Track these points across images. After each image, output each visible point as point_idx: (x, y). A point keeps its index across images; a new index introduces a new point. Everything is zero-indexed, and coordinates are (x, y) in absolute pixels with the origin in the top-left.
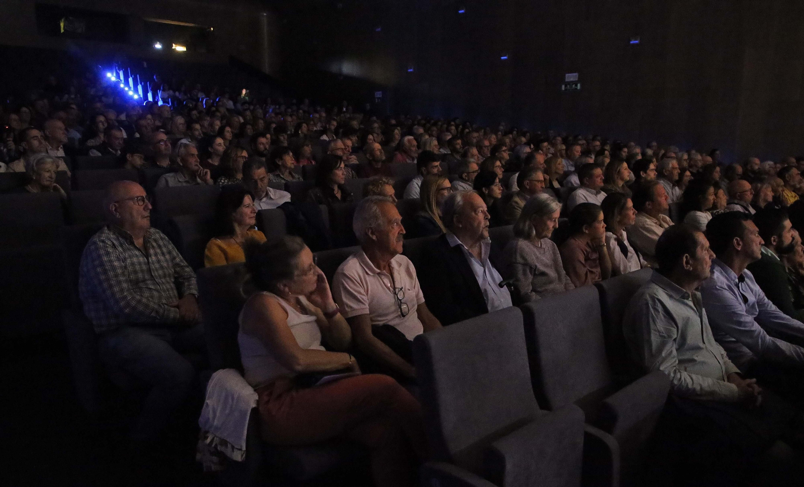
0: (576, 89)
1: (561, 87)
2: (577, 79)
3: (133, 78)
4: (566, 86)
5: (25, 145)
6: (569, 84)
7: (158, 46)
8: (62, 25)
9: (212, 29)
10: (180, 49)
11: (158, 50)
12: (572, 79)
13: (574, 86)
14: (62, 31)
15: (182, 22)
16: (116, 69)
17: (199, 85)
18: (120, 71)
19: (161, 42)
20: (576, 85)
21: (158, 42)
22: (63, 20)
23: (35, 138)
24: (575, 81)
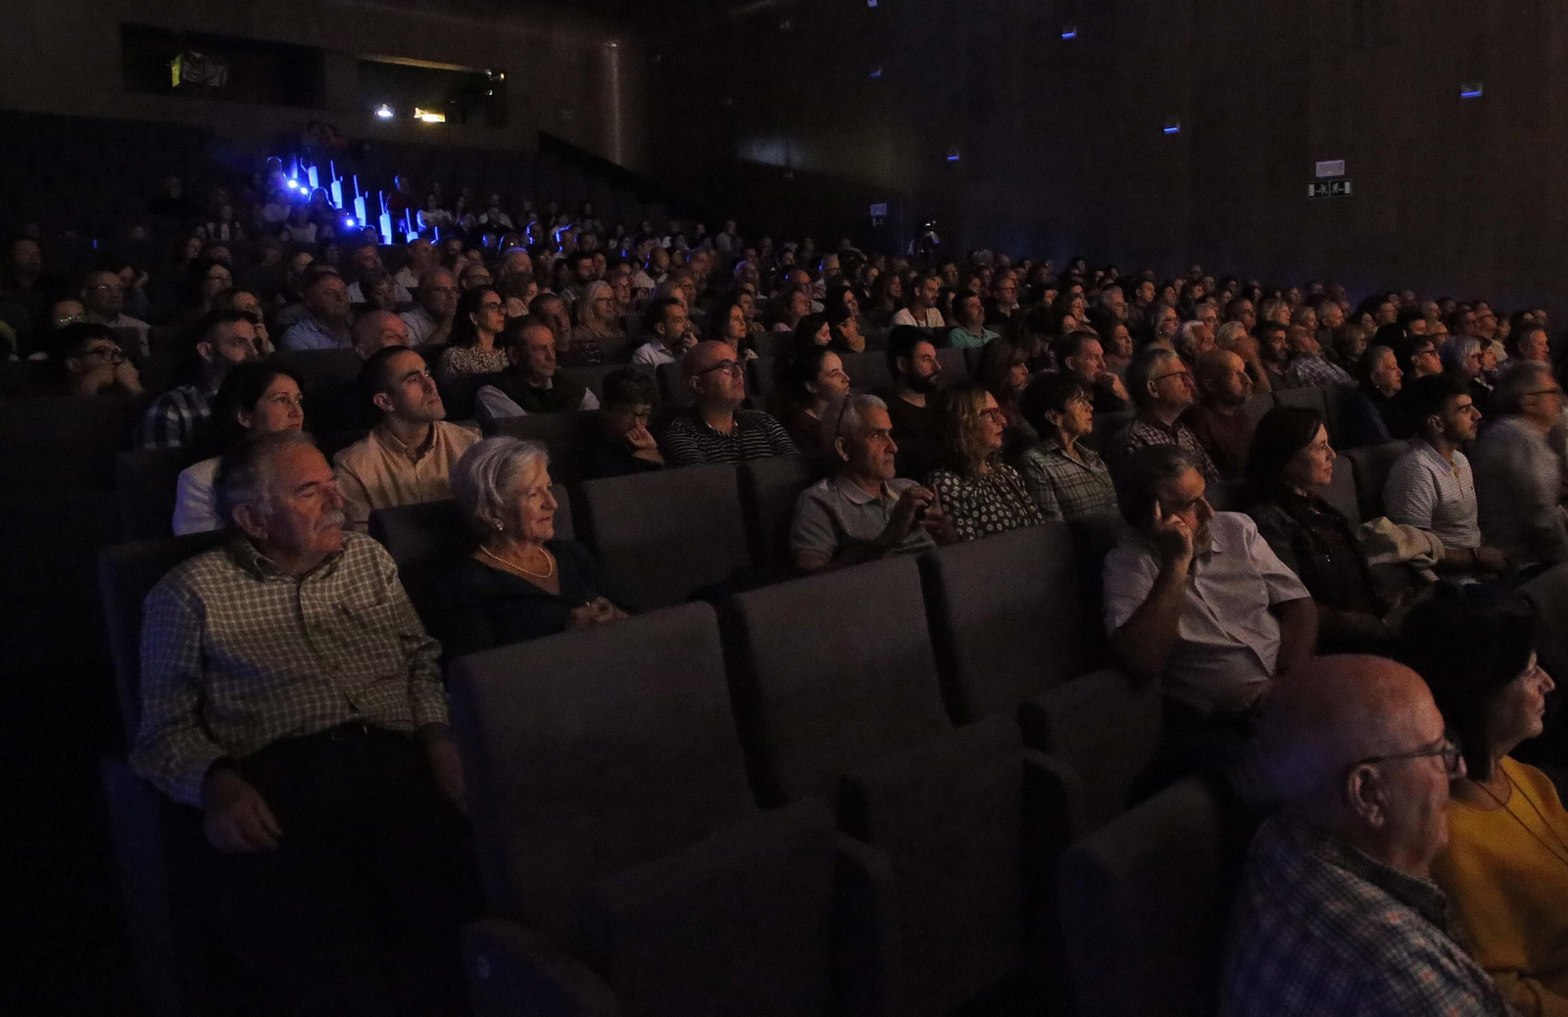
0: (1343, 193)
1: (1306, 190)
2: (1342, 173)
3: (342, 183)
4: (1317, 187)
5: (385, 401)
6: (1326, 184)
7: (385, 113)
8: (176, 70)
9: (502, 76)
10: (430, 118)
11: (385, 123)
12: (1329, 173)
13: (1336, 186)
14: (176, 81)
15: (440, 61)
16: (299, 165)
17: (496, 197)
18: (307, 168)
19: (392, 106)
20: (1342, 185)
21: (385, 106)
22: (178, 59)
23: (413, 377)
24: (1340, 177)
